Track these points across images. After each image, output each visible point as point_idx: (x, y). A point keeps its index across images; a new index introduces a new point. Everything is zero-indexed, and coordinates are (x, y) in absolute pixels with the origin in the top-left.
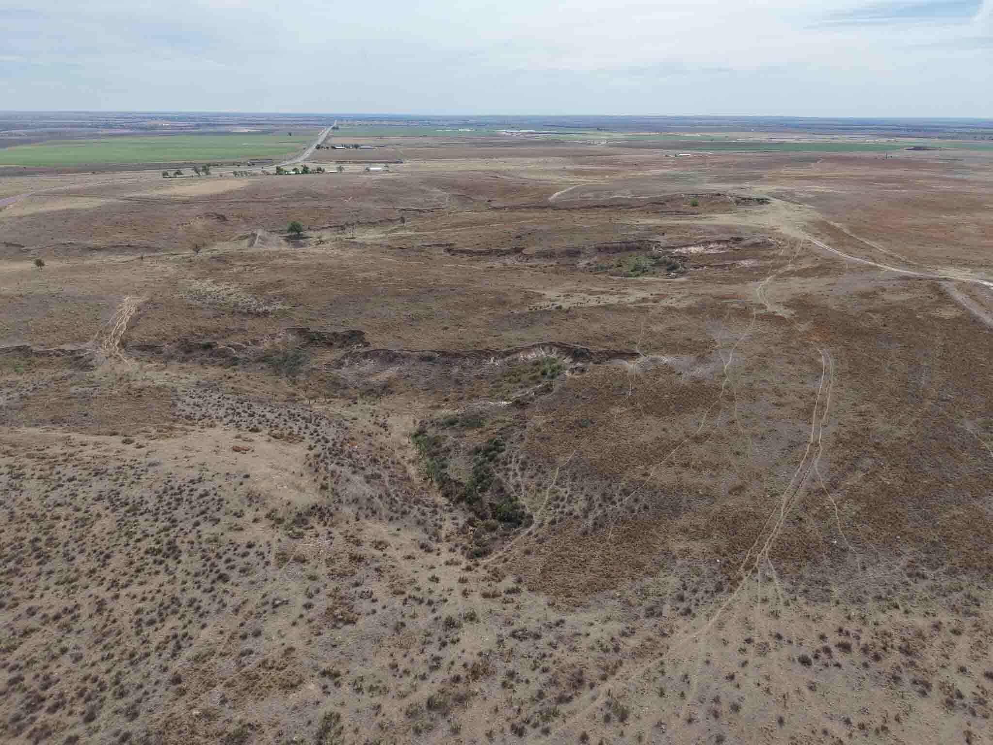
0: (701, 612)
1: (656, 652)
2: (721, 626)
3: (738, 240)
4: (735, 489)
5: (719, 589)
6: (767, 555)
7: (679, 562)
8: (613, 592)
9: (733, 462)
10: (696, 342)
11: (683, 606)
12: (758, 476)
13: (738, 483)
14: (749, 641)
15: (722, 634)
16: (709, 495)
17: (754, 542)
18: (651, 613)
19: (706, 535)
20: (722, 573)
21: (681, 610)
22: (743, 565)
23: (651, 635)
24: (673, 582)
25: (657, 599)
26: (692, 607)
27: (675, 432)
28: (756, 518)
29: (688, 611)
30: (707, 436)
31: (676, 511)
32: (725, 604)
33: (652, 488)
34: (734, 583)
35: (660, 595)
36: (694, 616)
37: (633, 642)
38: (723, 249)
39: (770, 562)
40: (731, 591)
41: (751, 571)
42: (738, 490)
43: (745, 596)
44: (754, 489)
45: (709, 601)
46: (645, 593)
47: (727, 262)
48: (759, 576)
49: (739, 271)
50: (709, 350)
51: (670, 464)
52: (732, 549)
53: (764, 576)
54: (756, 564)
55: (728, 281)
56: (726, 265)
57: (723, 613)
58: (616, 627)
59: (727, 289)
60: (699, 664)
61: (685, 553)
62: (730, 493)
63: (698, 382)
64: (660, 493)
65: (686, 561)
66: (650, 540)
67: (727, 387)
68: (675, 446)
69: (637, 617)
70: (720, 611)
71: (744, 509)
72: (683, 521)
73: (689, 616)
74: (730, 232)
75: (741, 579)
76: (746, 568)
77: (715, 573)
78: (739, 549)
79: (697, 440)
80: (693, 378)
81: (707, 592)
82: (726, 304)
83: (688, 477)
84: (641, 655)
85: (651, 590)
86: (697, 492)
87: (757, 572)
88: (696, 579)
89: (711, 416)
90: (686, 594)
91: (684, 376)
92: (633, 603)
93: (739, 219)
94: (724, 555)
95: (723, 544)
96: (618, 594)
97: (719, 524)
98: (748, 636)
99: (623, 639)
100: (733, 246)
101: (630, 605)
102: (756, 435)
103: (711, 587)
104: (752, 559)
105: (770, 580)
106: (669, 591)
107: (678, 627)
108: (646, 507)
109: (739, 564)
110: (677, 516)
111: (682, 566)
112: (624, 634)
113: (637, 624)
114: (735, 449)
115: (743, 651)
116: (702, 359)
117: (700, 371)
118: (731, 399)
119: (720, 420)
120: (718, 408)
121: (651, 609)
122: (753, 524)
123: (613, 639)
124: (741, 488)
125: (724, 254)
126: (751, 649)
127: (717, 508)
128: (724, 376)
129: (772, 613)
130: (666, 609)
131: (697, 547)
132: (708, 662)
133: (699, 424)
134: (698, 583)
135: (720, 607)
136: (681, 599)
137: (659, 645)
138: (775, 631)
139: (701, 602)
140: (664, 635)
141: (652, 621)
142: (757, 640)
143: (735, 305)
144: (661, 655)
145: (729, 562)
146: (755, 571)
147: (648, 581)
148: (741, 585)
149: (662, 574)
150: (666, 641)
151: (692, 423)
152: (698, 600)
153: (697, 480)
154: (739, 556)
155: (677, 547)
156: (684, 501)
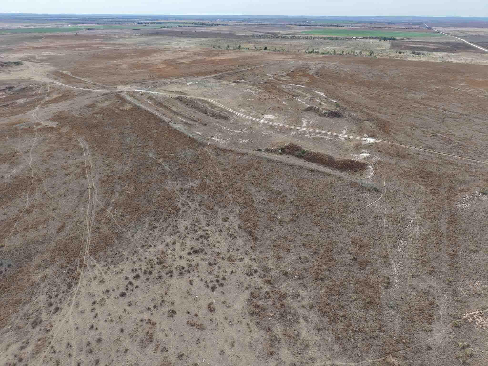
0: (64, 306)
1: (46, 344)
2: (77, 305)
3: (10, 88)
4: (59, 229)
5: (70, 286)
6: (88, 255)
7: (42, 285)
8: (5, 328)
9: (54, 215)
10: (6, 155)
11: (52, 308)
12: (70, 216)
13: (60, 224)
14: (94, 303)
15: (80, 309)
16: (46, 239)
17: (80, 252)
18: (35, 324)
19: (53, 261)
20: (68, 277)
21: (53, 311)
22: (78, 267)
23: (40, 336)
24: (43, 298)
25: (36, 314)
26: (59, 305)
27: (12, 212)
28: (76, 239)
29: (57, 309)
30: (33, 207)
31: (29, 258)
32: (76, 292)
33: (9, 253)
34: (76, 279)
35: (37, 311)
36: (61, 309)
37: (30, 349)
38: (3, 95)
39: (91, 257)
40: (77, 283)
41: (83, 267)
42: (61, 228)
43: (85, 282)
44: (70, 224)
45: (67, 296)
46: (27, 315)
47: (9, 102)
48: (88, 268)
49: (17, 107)
50: (16, 157)
51: (16, 233)
52: (70, 261)
53: (90, 266)
54: (85, 262)
55: (13, 113)
56: (8, 105)
57: (76, 297)
58: (14, 348)
59: (14, 119)
60: (73, 332)
61: (43, 279)
62: (57, 232)
63: (16, 178)
64: (16, 252)
65: (46, 282)
66: (19, 283)
67: (35, 175)
68: (15, 221)
69: (27, 332)
70: (74, 298)
71: (68, 237)
72: (37, 261)
73: (58, 311)
74: (4, 84)
75: (79, 274)
76: (80, 267)
77: (65, 280)
78: (73, 259)
79: (28, 211)
80: (12, 177)
81: (63, 292)
82: (16, 128)
83: (30, 235)
84: (38, 352)
85: (30, 311)
86: (39, 241)
87: (86, 266)
88: (55, 289)
89: (31, 195)
90: (52, 300)
91: (6, 177)
92: (21, 326)
93: (8, 76)
94: (66, 267)
95: (64, 261)
96: (9, 327)
97: (57, 252)
98: (93, 300)
99: (23, 351)
100: (9, 92)
101: (19, 328)
102: (61, 196)
103: (65, 288)
104: (82, 261)
105: (94, 266)
106: (42, 305)
107: (54, 322)
108: (9, 266)
109: (76, 267)
110: (31, 261)
111: (45, 287)
112: (22, 348)
113: (29, 336)
114: (52, 208)
115: (93, 310)
116: (13, 164)
117: (14, 171)
118: (40, 180)
119: (37, 195)
120: (34, 189)
121: (35, 322)
122: (76, 242)
123: (16, 356)
124: (63, 227)
125: (4, 98)
126: (97, 306)
127: (53, 244)
128: (31, 169)
129: (101, 281)
130: (44, 317)
131: (49, 271)
132: (77, 328)
133: (26, 202)
134: (57, 290)
135: (73, 295)
136: (51, 305)
137: (47, 338)
138: (104, 289)
139: (63, 299)
140: (48, 331)
141: (38, 328)
142: (98, 300)
143: (22, 127)
144: (50, 343)
145: (70, 269)
146: (85, 266)
147: (26, 307)
148: (80, 277)
149: (34, 298)
150: (50, 333)
151: (21, 203)
152: (60, 300)
153: (37, 234)
154: (74, 263)
155: (37, 278)
156: (32, 249)
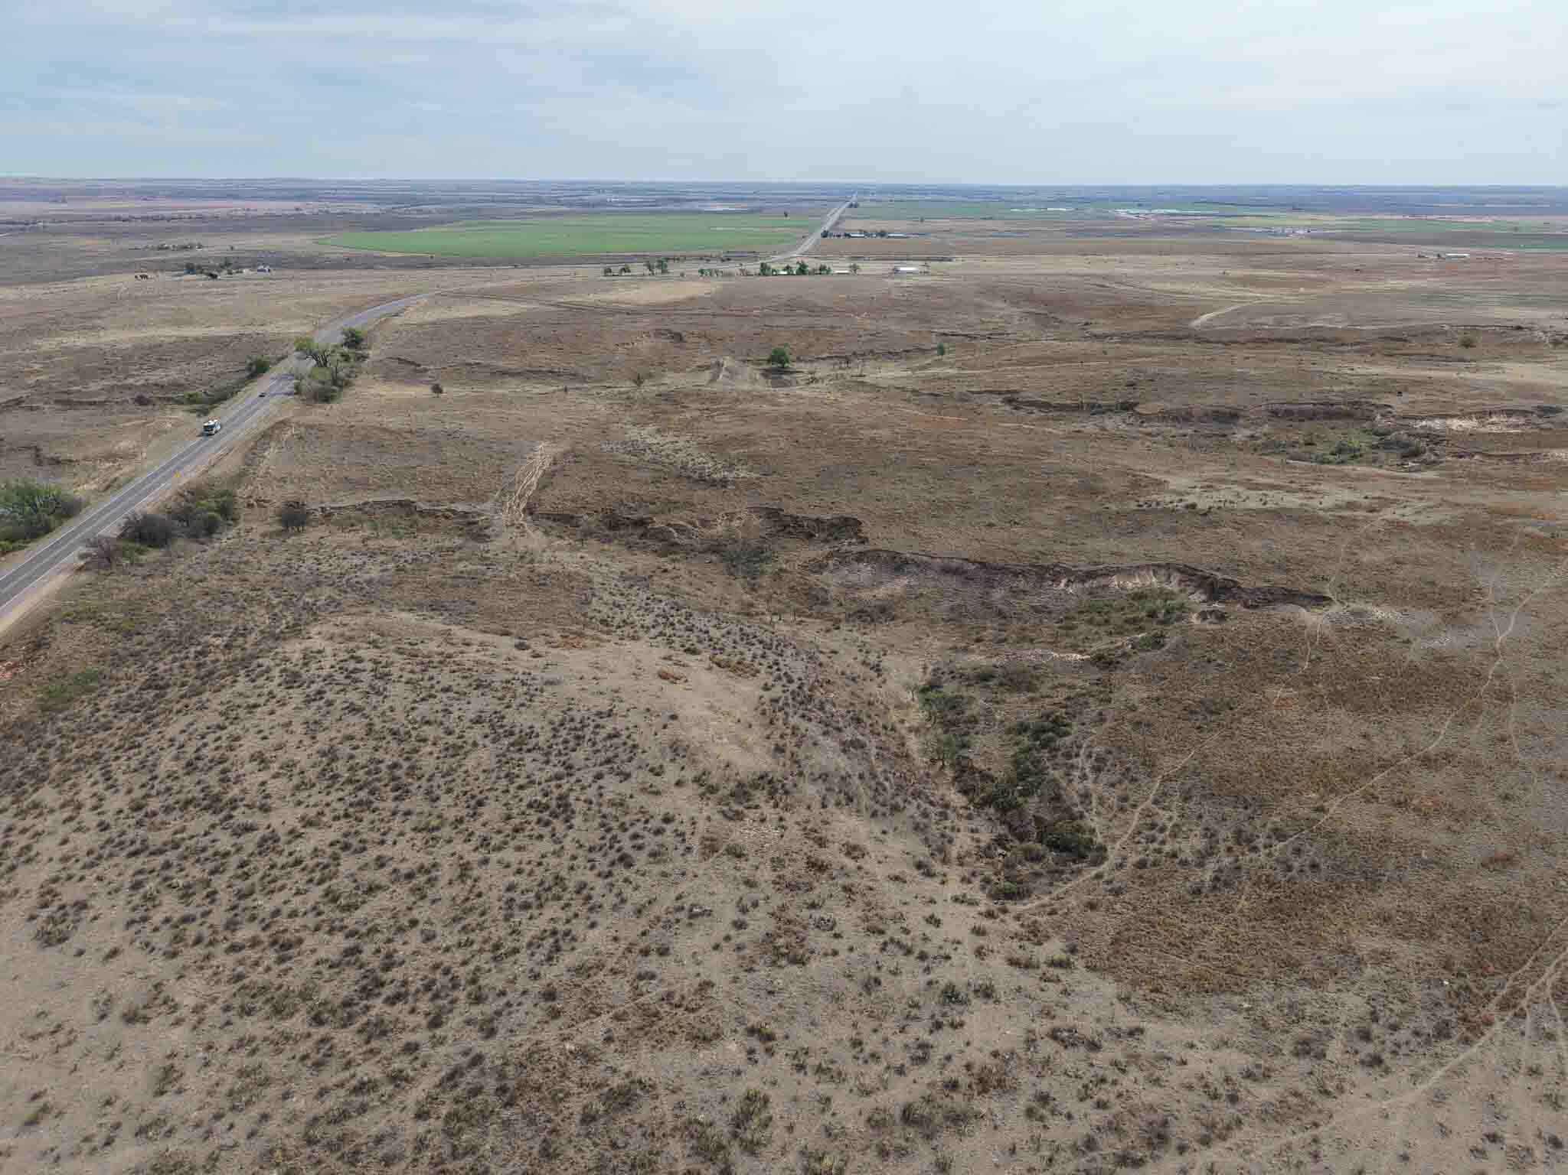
0: (1401, 1070)
1: (1307, 1120)
2: (1438, 1098)
3: (1547, 411)
4: (1495, 861)
5: (1443, 1032)
6: (1549, 991)
7: (1369, 971)
8: (1236, 999)
9: (1496, 809)
10: (1444, 588)
11: (1368, 1049)
12: (1546, 844)
13: (1503, 849)
14: (1493, 1138)
15: (1440, 1115)
16: (1439, 863)
17: (1525, 962)
18: (1305, 1048)
19: (1427, 933)
20: (1451, 1006)
21: (1362, 1056)
22: (1494, 1001)
23: (1302, 1088)
24: (1352, 1004)
25: (1320, 1028)
26: (1386, 1056)
27: (1388, 743)
28: (1532, 918)
29: (1376, 1061)
30: (1448, 757)
31: (1372, 881)
32: (1453, 1063)
33: (1328, 835)
34: (1474, 1029)
35: (1324, 1022)
36: (1387, 1071)
37: (1265, 1093)
38: (1517, 426)
39: (1553, 1003)
40: (1466, 1041)
41: (1511, 1013)
42: (1502, 862)
43: (1493, 1058)
44: (1534, 865)
45: (1421, 1050)
46: (1295, 1013)
47: (1522, 451)
48: (1527, 1025)
49: (1545, 469)
50: (1468, 606)
51: (1370, 798)
52: (1478, 967)
53: (1537, 1028)
54: (1524, 1003)
55: (1523, 484)
56: (1518, 456)
57: (1446, 1077)
58: (1236, 1060)
59: (1517, 499)
60: (1389, 1158)
61: (1383, 957)
62: (1483, 865)
63: (1440, 660)
64: (1345, 845)
65: (1381, 972)
66: (1316, 923)
67: (1499, 677)
68: (1383, 768)
69: (1277, 1052)
70: (1440, 1072)
71: (1511, 899)
72: (1386, 900)
73: (1377, 1071)
74: (1535, 396)
75: (1489, 1023)
76: (1504, 1006)
77: (1437, 1004)
78: (1491, 969)
79: (1427, 762)
80: (1431, 651)
81: (1417, 1034)
82: (1511, 526)
83: (1402, 825)
84: (1278, 1118)
85: (1309, 1010)
86: (1419, 855)
87: (1524, 1017)
88: (1398, 1007)
89: (1463, 722)
90: (1376, 1029)
91: (1414, 645)
92: (1273, 1025)
93: (1554, 373)
94: (1460, 975)
95: (1460, 955)
96: (1246, 1005)
97: (1454, 918)
98: (1493, 1128)
99: (1248, 1083)
100: (1540, 421)
101: (1266, 1026)
102: (1548, 770)
103: (1428, 1028)
104: (1521, 994)
105: (1551, 1036)
106: (1343, 1020)
107: (1354, 1085)
108: (1314, 866)
109: (1488, 997)
110: (1373, 891)
111: (1373, 979)
112: (1249, 1075)
113: (1277, 1063)
114: (1503, 790)
115: (1478, 1152)
116: (1452, 620)
117: (1447, 641)
118: (1505, 697)
119: (1477, 732)
120: (1476, 710)
121: (1305, 1042)
122: (1528, 930)
123: (1227, 1080)
124: (1508, 860)
125: (1517, 434)
126: (1495, 1153)
127: (1454, 888)
128: (1496, 655)
129: (1548, 1096)
130: (1335, 1050)
131: (1407, 951)
132: (1405, 1158)
133: (1436, 735)
134: (1403, 1015)
135: (1442, 1065)
136: (1366, 1036)
137: (1314, 1108)
138: (1548, 1130)
139: (1404, 1050)
140: (1327, 1093)
141: (1305, 1064)
142: (1510, 1140)
143: (1529, 529)
144: (1316, 1125)
145: (1467, 988)
146: (1521, 1016)
147: (1304, 993)
148: (1488, 1034)
149: (1332, 985)
150: (1329, 1104)
151: (1421, 730)
152: (1398, 1045)
153: (1419, 833)
154: (1491, 983)
155: (1366, 944)
156: (1391, 867)
